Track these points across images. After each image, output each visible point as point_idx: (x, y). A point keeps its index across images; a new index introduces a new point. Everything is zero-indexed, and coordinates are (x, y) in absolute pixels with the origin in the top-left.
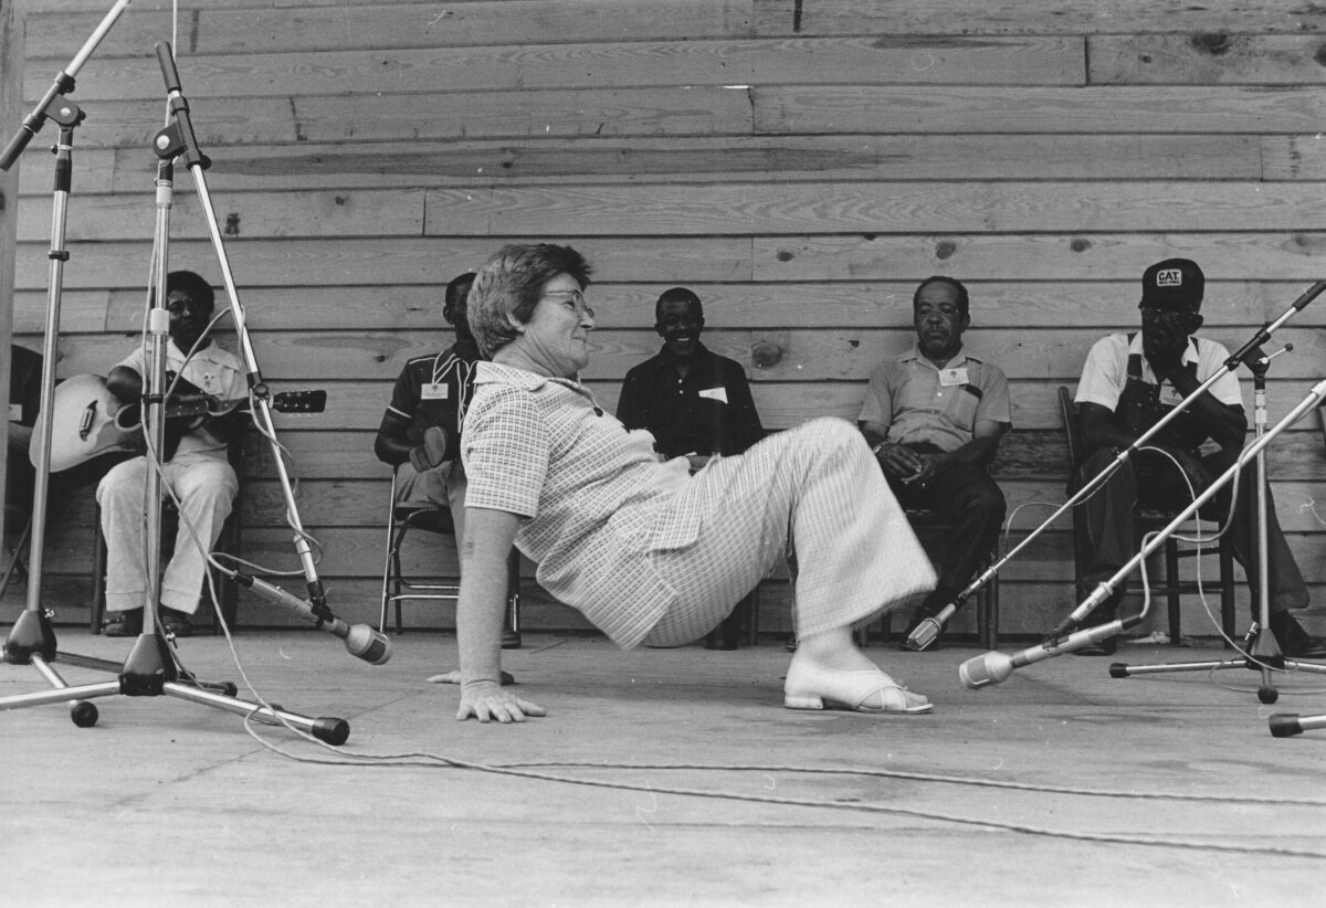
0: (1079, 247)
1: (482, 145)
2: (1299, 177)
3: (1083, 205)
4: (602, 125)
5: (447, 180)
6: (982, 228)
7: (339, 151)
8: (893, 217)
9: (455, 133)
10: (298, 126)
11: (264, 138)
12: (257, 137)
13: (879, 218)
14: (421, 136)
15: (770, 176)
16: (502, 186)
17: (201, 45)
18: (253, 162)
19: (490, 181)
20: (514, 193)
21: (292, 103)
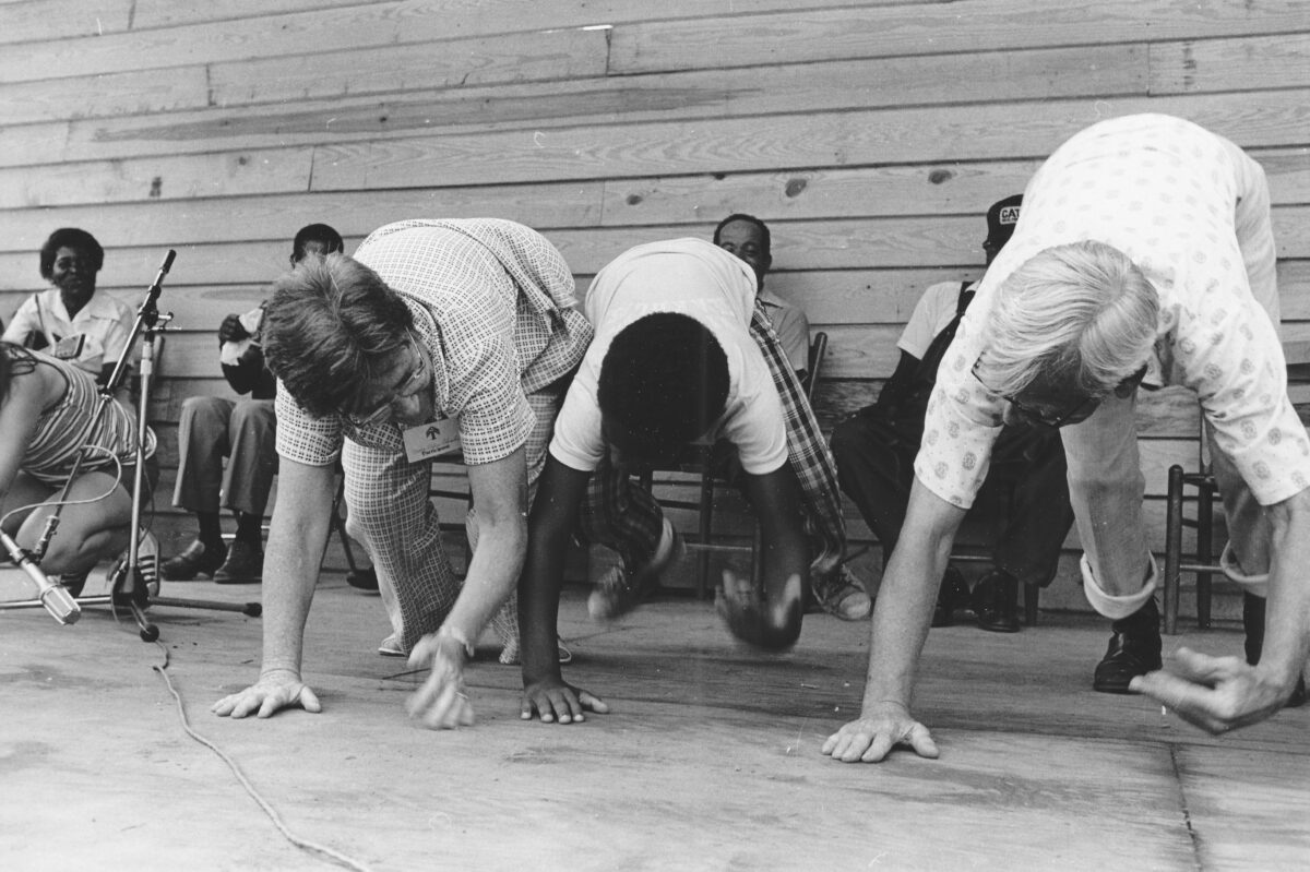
0: (937, 179)
1: (363, 101)
2: (1191, 89)
3: (943, 132)
4: (467, 75)
5: (330, 137)
6: (832, 161)
7: (245, 113)
8: (741, 155)
9: (336, 92)
10: (211, 92)
11: (183, 105)
12: (176, 104)
13: (728, 156)
14: (310, 95)
15: (621, 117)
16: (377, 140)
17: (138, 22)
18: (174, 128)
19: (367, 136)
20: (389, 146)
21: (208, 71)
